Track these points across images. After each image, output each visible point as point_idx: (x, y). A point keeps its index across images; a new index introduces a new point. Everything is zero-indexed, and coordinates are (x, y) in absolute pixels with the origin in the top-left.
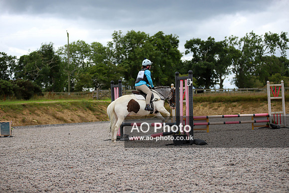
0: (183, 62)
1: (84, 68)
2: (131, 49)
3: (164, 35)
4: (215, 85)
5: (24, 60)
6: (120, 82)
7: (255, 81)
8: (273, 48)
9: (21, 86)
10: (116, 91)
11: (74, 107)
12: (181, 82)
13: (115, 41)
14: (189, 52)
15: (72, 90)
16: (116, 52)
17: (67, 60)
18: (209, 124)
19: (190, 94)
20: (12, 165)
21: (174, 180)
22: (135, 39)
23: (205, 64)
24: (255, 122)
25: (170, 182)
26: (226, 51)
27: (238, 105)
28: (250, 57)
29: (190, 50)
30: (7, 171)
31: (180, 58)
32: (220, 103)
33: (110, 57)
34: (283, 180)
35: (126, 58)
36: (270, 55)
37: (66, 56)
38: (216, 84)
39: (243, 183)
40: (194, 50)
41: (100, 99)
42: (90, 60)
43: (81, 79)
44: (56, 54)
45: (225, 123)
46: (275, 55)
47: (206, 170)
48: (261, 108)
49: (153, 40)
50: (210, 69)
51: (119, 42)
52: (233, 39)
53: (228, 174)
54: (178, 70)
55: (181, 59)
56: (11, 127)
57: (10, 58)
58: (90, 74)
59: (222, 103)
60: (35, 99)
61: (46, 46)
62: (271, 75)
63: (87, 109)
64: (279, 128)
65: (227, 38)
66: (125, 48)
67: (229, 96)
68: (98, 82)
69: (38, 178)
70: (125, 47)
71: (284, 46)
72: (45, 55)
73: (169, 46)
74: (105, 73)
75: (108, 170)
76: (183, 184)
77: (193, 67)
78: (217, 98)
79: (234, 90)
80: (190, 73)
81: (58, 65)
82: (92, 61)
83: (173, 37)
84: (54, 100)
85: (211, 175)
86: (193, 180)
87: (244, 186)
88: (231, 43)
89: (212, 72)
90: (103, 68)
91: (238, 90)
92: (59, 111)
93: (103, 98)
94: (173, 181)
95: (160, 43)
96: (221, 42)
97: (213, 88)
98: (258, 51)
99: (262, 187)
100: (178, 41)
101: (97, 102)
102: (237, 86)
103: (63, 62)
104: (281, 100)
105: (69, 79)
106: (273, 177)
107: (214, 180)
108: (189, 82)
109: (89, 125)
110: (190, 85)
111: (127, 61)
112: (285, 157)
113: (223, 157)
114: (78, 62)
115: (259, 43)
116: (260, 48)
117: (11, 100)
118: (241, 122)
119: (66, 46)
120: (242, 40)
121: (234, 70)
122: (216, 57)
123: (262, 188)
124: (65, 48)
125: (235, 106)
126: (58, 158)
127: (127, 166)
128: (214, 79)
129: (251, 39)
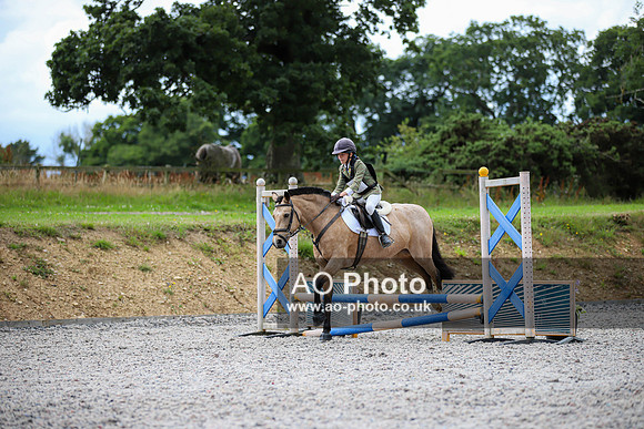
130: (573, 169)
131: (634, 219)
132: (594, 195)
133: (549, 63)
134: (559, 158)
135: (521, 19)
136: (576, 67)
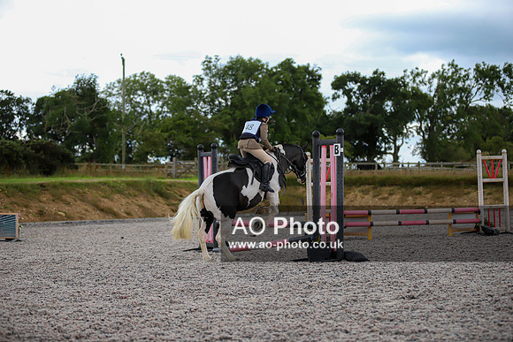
0: (328, 113)
1: (151, 122)
2: (236, 89)
3: (295, 65)
4: (384, 156)
5: (45, 105)
6: (214, 148)
7: (455, 150)
8: (489, 92)
9: (38, 151)
10: (208, 163)
11: (132, 191)
12: (324, 149)
13: (207, 75)
14: (339, 97)
15: (129, 161)
16: (208, 94)
17: (121, 106)
18: (372, 225)
19: (338, 170)
20: (18, 290)
21: (308, 323)
22: (243, 72)
23: (367, 119)
24: (455, 222)
25: (300, 326)
26: (405, 96)
27: (424, 192)
28: (449, 107)
29: (340, 92)
30: (9, 302)
31: (323, 107)
32: (392, 188)
33: (198, 103)
34: (500, 325)
35: (227, 105)
36: (483, 103)
37: (120, 100)
38: (386, 153)
39: (430, 330)
40: (348, 93)
41: (178, 177)
42: (162, 107)
43: (146, 140)
44: (102, 96)
45: (400, 224)
46: (492, 103)
47: (365, 307)
48: (465, 197)
49: (274, 74)
50: (377, 128)
51: (213, 76)
52: (418, 75)
53: (404, 313)
54: (319, 127)
55: (325, 109)
56: (18, 224)
57: (19, 101)
58: (162, 131)
59: (396, 187)
60: (63, 174)
61: (85, 81)
62: (485, 140)
63: (155, 195)
64: (498, 233)
65: (408, 73)
66: (224, 88)
67: (409, 176)
68: (176, 147)
69: (64, 314)
70: (224, 85)
71: (509, 87)
72: (82, 97)
73: (304, 85)
74: (188, 132)
75: (190, 303)
76: (323, 330)
77: (345, 122)
78: (388, 179)
79: (419, 164)
80: (339, 134)
81: (105, 115)
82: (166, 109)
83: (310, 69)
84: (97, 176)
85: (372, 314)
86: (341, 324)
87: (432, 334)
88: (414, 81)
89: (379, 133)
90: (185, 122)
91: (427, 165)
92: (106, 198)
93: (184, 175)
94: (304, 324)
95: (288, 80)
96: (397, 80)
97: (380, 161)
98: (461, 97)
99: (462, 336)
100: (320, 77)
101: (173, 183)
102: (424, 158)
103: (114, 109)
104: (501, 184)
105: (124, 141)
106: (484, 320)
107: (379, 323)
108: (338, 149)
109: (157, 223)
110: (339, 155)
111: (228, 111)
112: (506, 286)
113: (395, 284)
114: (140, 111)
115: (464, 81)
116: (467, 91)
117: (21, 175)
118: (430, 222)
119: (119, 82)
120: (433, 76)
121: (419, 130)
122: (387, 105)
123: (464, 339)
124: (117, 85)
125: (420, 193)
126: (100, 279)
127: (224, 297)
128: (383, 145)
129: (450, 74)
130: (23, 161)
131: (48, 184)
132: (33, 174)
133: (15, 112)
134: (17, 156)
135: (2, 91)
136: (28, 115)
